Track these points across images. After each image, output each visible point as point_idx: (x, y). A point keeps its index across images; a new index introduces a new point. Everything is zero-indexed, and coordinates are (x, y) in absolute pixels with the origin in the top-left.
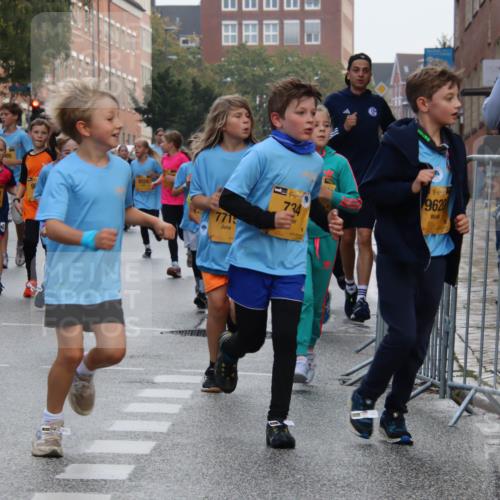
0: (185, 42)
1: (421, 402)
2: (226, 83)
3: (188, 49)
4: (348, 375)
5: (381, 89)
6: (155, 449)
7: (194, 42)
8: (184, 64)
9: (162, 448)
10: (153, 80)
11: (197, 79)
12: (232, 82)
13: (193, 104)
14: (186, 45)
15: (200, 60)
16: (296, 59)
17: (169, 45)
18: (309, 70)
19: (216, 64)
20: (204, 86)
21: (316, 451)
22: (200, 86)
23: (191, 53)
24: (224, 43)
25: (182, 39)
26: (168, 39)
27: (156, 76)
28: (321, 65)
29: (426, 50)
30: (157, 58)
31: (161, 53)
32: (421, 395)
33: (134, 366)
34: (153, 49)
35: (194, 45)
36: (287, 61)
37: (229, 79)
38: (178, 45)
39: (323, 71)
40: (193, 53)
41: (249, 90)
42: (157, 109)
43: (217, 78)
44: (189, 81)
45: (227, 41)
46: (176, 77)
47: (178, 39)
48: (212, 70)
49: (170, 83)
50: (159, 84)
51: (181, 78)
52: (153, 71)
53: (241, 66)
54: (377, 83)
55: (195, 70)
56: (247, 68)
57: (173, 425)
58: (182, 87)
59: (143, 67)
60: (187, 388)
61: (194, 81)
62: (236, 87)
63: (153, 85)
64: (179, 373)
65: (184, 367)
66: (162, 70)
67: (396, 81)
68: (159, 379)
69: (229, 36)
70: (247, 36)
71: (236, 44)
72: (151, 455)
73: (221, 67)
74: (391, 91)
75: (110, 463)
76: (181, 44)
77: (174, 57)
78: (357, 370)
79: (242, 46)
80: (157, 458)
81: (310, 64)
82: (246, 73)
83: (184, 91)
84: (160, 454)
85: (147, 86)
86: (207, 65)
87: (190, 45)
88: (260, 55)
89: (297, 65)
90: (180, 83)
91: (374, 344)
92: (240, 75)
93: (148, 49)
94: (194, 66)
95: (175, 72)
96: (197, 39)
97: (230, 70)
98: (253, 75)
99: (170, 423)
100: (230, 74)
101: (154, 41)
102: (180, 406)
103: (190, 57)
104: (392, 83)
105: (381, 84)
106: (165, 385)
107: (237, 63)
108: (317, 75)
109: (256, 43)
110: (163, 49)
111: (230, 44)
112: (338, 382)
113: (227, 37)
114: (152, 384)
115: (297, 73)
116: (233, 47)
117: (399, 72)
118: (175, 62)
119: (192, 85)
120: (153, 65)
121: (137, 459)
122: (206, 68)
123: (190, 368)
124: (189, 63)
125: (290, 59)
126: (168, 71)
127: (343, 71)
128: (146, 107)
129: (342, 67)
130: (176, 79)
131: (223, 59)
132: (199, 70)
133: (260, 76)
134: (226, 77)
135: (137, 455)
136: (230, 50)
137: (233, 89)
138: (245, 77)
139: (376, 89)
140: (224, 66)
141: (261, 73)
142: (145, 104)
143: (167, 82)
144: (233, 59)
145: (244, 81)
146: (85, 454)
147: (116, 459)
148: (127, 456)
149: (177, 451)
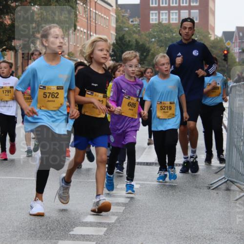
0: (132, 22)
3: (134, 25)
4: (211, 184)
5: (229, 44)
6: (117, 220)
7: (137, 22)
8: (131, 32)
9: (120, 220)
10: (116, 40)
11: (138, 40)
12: (155, 41)
14: (132, 23)
15: (139, 30)
17: (125, 23)
19: (147, 32)
20: (141, 43)
21: (196, 221)
22: (139, 43)
23: (135, 27)
24: (151, 22)
25: (131, 20)
26: (124, 20)
27: (118, 38)
28: (199, 32)
30: (118, 29)
31: (120, 27)
34: (116, 25)
35: (136, 23)
37: (153, 40)
38: (129, 23)
39: (199, 35)
41: (163, 45)
42: (118, 54)
43: (148, 39)
44: (134, 40)
45: (153, 21)
46: (127, 38)
47: (129, 20)
48: (145, 35)
49: (125, 41)
50: (119, 42)
51: (130, 39)
52: (116, 36)
53: (159, 33)
54: (226, 41)
55: (137, 36)
56: (162, 34)
57: (126, 208)
58: (131, 43)
59: (112, 34)
61: (136, 41)
63: (116, 43)
66: (121, 35)
67: (236, 40)
68: (119, 186)
69: (153, 18)
70: (162, 19)
71: (157, 22)
72: (115, 223)
74: (233, 45)
75: (95, 226)
76: (130, 23)
77: (127, 29)
78: (216, 182)
79: (160, 23)
80: (119, 225)
82: (162, 36)
83: (132, 45)
84: (120, 222)
85: (114, 44)
86: (143, 33)
87: (134, 23)
88: (169, 27)
90: (129, 41)
91: (224, 169)
92: (159, 38)
93: (114, 25)
94: (136, 33)
95: (127, 36)
96: (138, 20)
97: (154, 35)
98: (165, 38)
99: (124, 208)
100: (154, 37)
101: (117, 21)
102: (129, 199)
103: (135, 29)
104: (234, 41)
105: (228, 41)
106: (122, 189)
107: (157, 32)
108: (197, 37)
109: (167, 22)
110: (122, 25)
111: (154, 22)
112: (206, 188)
113: (152, 19)
116: (155, 24)
117: (237, 35)
118: (127, 31)
119: (135, 43)
120: (116, 33)
122: (142, 34)
124: (134, 32)
126: (123, 36)
127: (210, 36)
128: (113, 53)
129: (209, 34)
130: (127, 40)
131: (151, 30)
132: (139, 35)
133: (168, 38)
134: (152, 38)
135: (108, 223)
136: (154, 25)
137: (156, 44)
138: (161, 38)
139: (226, 44)
140: (151, 33)
141: (169, 37)
142: (112, 52)
143: (123, 41)
144: (155, 30)
145: (161, 41)
146: (82, 222)
147: (98, 225)
148: (103, 223)
149: (128, 221)
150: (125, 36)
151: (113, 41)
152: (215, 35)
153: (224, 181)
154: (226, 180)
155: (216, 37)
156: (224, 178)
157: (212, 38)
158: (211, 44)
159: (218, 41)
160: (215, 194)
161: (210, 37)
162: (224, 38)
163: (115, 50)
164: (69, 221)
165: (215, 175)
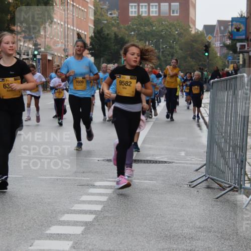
0: (111, 14)
1: (229, 196)
2: (131, 35)
3: (113, 17)
4: (192, 182)
5: (210, 38)
6: (95, 219)
7: (115, 14)
8: (110, 25)
9: (99, 218)
10: (94, 32)
11: (117, 33)
12: (134, 35)
13: (114, 46)
14: (111, 16)
15: (118, 23)
16: (166, 23)
17: (103, 16)
18: (173, 28)
19: (126, 25)
20: (120, 36)
22: (118, 36)
23: (114, 20)
24: (130, 15)
25: (109, 13)
26: (103, 13)
27: (96, 31)
28: (179, 26)
29: (232, 18)
30: (97, 22)
31: (99, 19)
32: (229, 193)
33: (84, 177)
34: (95, 18)
35: (115, 16)
36: (162, 24)
37: (133, 33)
38: (107, 16)
39: (180, 29)
40: (115, 20)
41: (143, 38)
42: (96, 48)
43: (127, 32)
44: (113, 34)
45: (132, 14)
46: (106, 32)
47: (107, 13)
48: (124, 28)
49: (103, 35)
50: (97, 35)
51: (109, 32)
52: (95, 29)
53: (139, 26)
54: (207, 35)
55: (116, 28)
56: (142, 28)
57: (104, 207)
58: (109, 36)
59: (90, 27)
60: (111, 188)
61: (115, 34)
63: (95, 36)
64: (107, 181)
65: (110, 178)
66: (99, 28)
67: (217, 34)
68: (97, 184)
70: (142, 11)
71: (136, 15)
72: (93, 222)
73: (129, 27)
74: (214, 39)
75: (73, 225)
76: (109, 15)
77: (106, 22)
78: (197, 180)
79: (139, 16)
80: (97, 224)
81: (174, 25)
82: (141, 30)
83: (110, 38)
84: (98, 221)
85: (92, 36)
86: (122, 26)
87: (113, 15)
88: (148, 20)
89: (167, 26)
90: (108, 35)
91: (205, 167)
92: (138, 31)
93: (92, 17)
94: (115, 26)
95: (106, 30)
96: (117, 13)
98: (145, 31)
99: (103, 206)
100: (134, 31)
101: (95, 14)
102: (107, 197)
103: (113, 22)
104: (215, 35)
105: (210, 35)
106: (100, 187)
107: (137, 25)
108: (177, 31)
109: (146, 15)
110: (100, 17)
111: (134, 15)
112: (186, 186)
113: (132, 11)
114: (94, 186)
115: (167, 30)
117: (218, 29)
118: (105, 24)
119: (114, 36)
120: (94, 26)
121: (86, 224)
122: (121, 28)
123: (112, 178)
124: (113, 25)
125: (163, 23)
126: (102, 29)
127: (190, 29)
128: (91, 47)
129: (190, 27)
131: (130, 23)
132: (118, 28)
133: (148, 32)
134: (131, 32)
135: (86, 222)
136: (134, 18)
137: (135, 38)
138: (141, 32)
139: (207, 38)
140: (130, 26)
141: (149, 30)
142: (90, 45)
143: (102, 34)
144: (135, 23)
145: (141, 34)
146: (60, 221)
147: (75, 224)
148: (81, 222)
149: (106, 220)
150: (104, 29)
151: (91, 34)
152: (196, 29)
153: (204, 178)
154: (207, 177)
155: (196, 31)
156: (204, 175)
157: (193, 32)
158: (191, 38)
159: (199, 35)
160: (196, 192)
161: (191, 31)
162: (205, 32)
163: (94, 43)
164: (45, 220)
165: (196, 173)
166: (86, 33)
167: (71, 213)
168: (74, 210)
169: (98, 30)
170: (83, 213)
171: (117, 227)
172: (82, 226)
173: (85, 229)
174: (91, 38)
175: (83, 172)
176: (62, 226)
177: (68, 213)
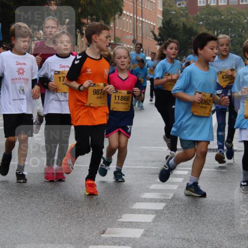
2: (200, 24)
3: (181, 8)
6: (165, 207)
8: (179, 15)
9: (169, 207)
10: (163, 23)
11: (185, 23)
12: (203, 24)
13: (183, 36)
14: (179, 6)
15: (187, 13)
16: (235, 11)
17: (171, 7)
18: (242, 17)
19: (195, 15)
20: (188, 26)
22: (187, 26)
24: (199, 5)
25: (178, 3)
26: (171, 3)
27: (164, 22)
30: (165, 13)
31: (167, 10)
33: (154, 166)
34: (163, 9)
35: (184, 6)
36: (231, 13)
37: (201, 23)
38: (176, 6)
40: (183, 10)
41: (211, 28)
42: (165, 38)
43: (195, 22)
44: (181, 24)
45: (200, 3)
46: (175, 22)
47: (176, 3)
48: (193, 19)
49: (172, 25)
50: (166, 26)
51: (177, 23)
52: (163, 20)
53: (207, 16)
55: (185, 19)
56: (210, 17)
57: (174, 195)
58: (178, 27)
59: (158, 17)
60: (181, 177)
61: (184, 24)
62: (205, 27)
63: (163, 27)
66: (168, 19)
70: (211, 1)
71: (205, 5)
72: (163, 210)
73: (197, 17)
75: (143, 214)
77: (174, 12)
79: (208, 6)
80: (167, 212)
81: (242, 14)
82: (210, 19)
83: (179, 29)
84: (168, 209)
85: (160, 27)
86: (190, 16)
87: (182, 6)
88: (217, 10)
89: (236, 15)
90: (176, 25)
92: (207, 21)
93: (160, 8)
94: (184, 17)
95: (174, 20)
96: (185, 3)
98: (213, 20)
100: (203, 20)
101: (164, 4)
102: (177, 186)
103: (182, 12)
107: (205, 14)
108: (246, 19)
109: (215, 4)
110: (168, 8)
111: (202, 5)
113: (200, 1)
118: (174, 15)
119: (183, 26)
120: (163, 17)
121: (156, 212)
122: (190, 18)
124: (181, 15)
125: (232, 11)
126: (170, 19)
128: (160, 37)
130: (175, 23)
131: (198, 13)
133: (217, 21)
134: (200, 22)
135: (157, 210)
136: (202, 8)
137: (204, 28)
138: (209, 21)
140: (199, 16)
141: (218, 19)
142: (159, 36)
143: (170, 25)
144: (203, 12)
145: (209, 24)
146: (131, 209)
147: (146, 212)
148: (151, 210)
149: (176, 208)
150: (172, 19)
151: (160, 24)
163: (162, 34)
164: (117, 208)
166: (154, 24)
167: (142, 201)
168: (145, 198)
169: (166, 21)
170: (154, 202)
171: (188, 215)
172: (153, 214)
173: (156, 217)
174: (160, 29)
175: (153, 161)
176: (133, 215)
177: (139, 202)
